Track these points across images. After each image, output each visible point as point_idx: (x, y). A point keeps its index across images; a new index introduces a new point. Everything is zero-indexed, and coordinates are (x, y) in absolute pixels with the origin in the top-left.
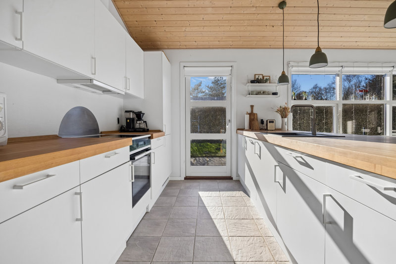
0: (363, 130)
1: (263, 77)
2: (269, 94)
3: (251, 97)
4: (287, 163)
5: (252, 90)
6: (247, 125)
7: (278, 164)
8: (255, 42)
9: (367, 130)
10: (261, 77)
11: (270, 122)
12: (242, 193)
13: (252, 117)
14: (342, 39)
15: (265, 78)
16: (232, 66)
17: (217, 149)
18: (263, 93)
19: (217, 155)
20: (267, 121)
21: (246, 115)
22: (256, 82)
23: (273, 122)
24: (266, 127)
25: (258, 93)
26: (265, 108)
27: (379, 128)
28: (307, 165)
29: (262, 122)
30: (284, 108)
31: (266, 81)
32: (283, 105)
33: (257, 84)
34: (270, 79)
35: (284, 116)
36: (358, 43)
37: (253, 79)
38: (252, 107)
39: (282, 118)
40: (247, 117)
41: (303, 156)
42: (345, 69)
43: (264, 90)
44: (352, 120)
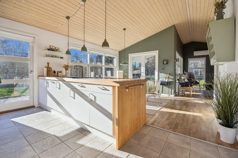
0: (97, 76)
1: (55, 48)
2: (58, 58)
3: (48, 58)
4: (75, 88)
5: (49, 54)
6: (45, 74)
7: (71, 89)
8: (51, 28)
9: (98, 76)
10: (54, 48)
11: (60, 72)
12: (45, 112)
13: (49, 69)
14: (90, 39)
15: (56, 49)
16: (34, 37)
17: (9, 92)
18: (55, 56)
19: (11, 96)
20: (58, 72)
21: (45, 68)
22: (51, 50)
23: (61, 72)
24: (57, 75)
25: (52, 56)
26: (56, 64)
27: (101, 75)
28: (84, 87)
29: (55, 72)
30: (67, 66)
31: (57, 50)
32: (66, 64)
33: (52, 51)
34: (59, 50)
35: (66, 69)
36: (95, 43)
37: (49, 48)
38: (48, 63)
39: (66, 70)
40: (45, 69)
41: (82, 84)
42: (91, 51)
43: (56, 55)
44: (93, 71)
